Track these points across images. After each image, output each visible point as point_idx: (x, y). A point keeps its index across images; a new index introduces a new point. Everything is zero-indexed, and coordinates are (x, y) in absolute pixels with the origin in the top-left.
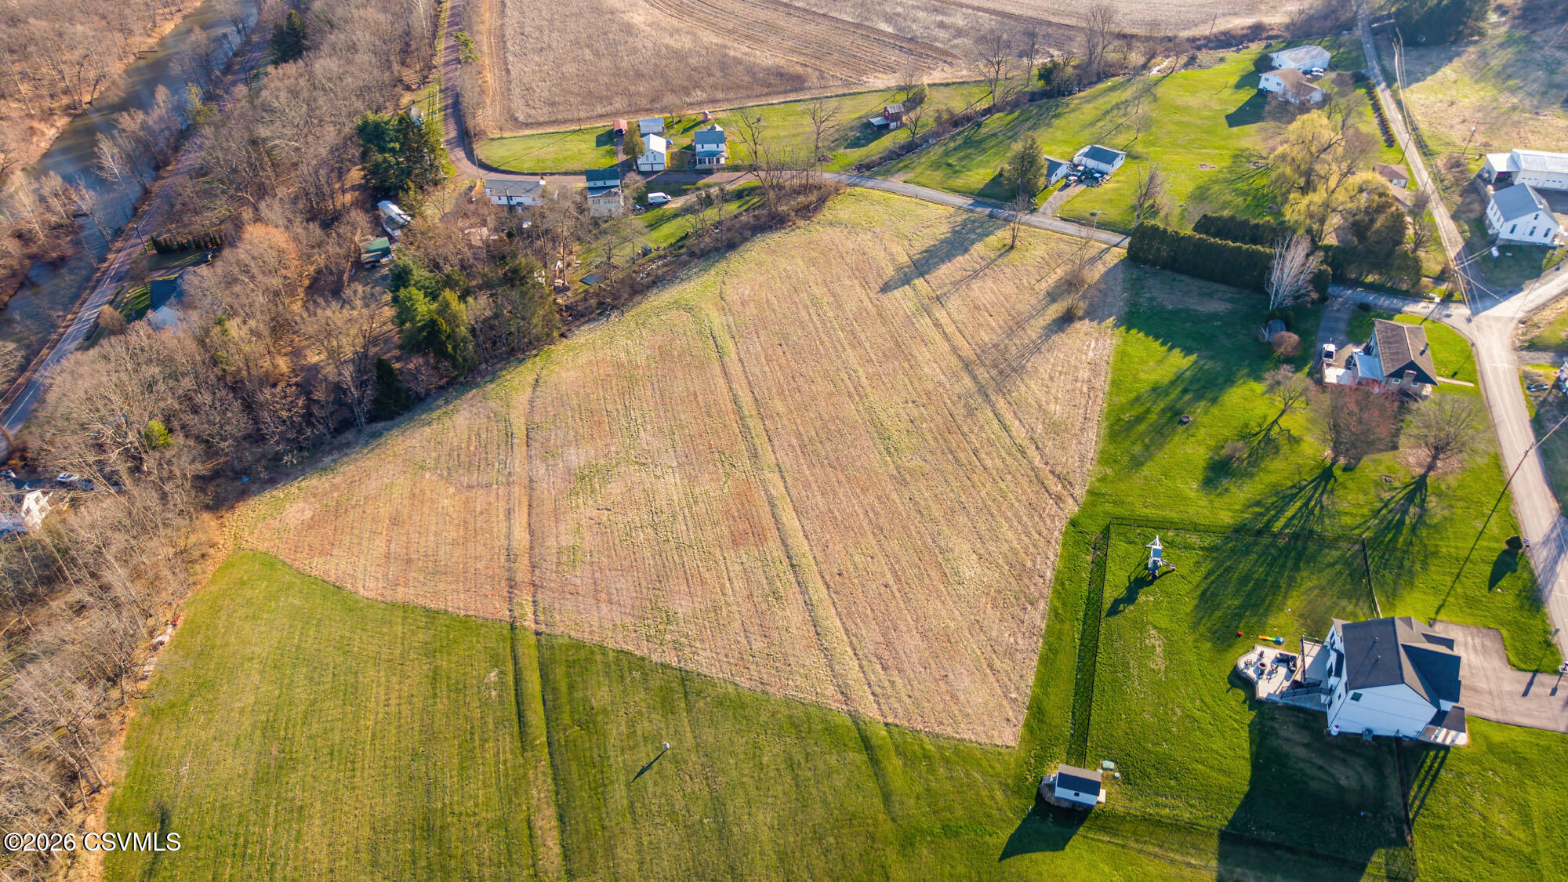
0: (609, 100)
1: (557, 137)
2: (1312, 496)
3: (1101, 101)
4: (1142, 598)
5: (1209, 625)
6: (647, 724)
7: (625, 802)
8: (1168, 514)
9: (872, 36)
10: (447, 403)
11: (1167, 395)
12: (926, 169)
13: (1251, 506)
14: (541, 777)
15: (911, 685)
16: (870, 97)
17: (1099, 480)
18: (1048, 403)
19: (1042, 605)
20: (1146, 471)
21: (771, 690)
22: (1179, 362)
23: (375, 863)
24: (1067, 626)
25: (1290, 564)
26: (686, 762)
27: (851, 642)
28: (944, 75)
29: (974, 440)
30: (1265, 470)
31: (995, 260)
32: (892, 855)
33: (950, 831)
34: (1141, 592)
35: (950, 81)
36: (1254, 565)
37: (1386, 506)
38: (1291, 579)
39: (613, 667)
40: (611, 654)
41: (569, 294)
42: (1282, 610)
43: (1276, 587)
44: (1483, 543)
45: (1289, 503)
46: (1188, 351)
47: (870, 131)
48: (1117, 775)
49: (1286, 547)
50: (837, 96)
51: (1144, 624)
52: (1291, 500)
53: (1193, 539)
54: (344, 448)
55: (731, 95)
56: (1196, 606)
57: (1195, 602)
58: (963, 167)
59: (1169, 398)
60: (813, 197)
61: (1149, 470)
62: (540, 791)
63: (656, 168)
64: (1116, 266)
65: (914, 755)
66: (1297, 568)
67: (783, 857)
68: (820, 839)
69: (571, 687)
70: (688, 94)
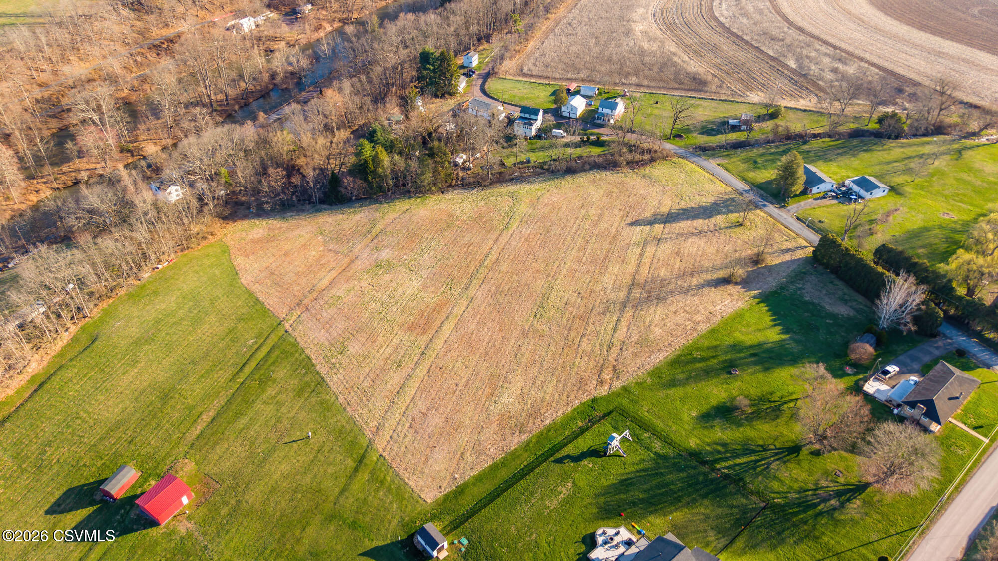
0: (579, 71)
1: (534, 85)
2: (768, 458)
3: (915, 148)
4: (585, 462)
5: (609, 499)
6: (285, 396)
7: (242, 426)
8: (659, 424)
9: (778, 67)
10: (361, 206)
11: (739, 352)
12: (739, 160)
13: (717, 444)
14: (224, 397)
15: (413, 442)
16: (742, 106)
17: (637, 384)
18: (656, 325)
19: (525, 437)
20: (671, 392)
21: (349, 409)
22: (774, 335)
23: (136, 399)
24: (526, 455)
25: (705, 490)
26: (281, 423)
27: (409, 405)
28: (809, 103)
29: (589, 329)
30: (752, 427)
31: (722, 229)
32: (318, 518)
33: (354, 525)
34: (589, 458)
35: (808, 108)
36: (679, 480)
37: (816, 490)
38: (694, 501)
39: (298, 363)
40: (303, 356)
41: (468, 172)
42: (665, 515)
43: (678, 500)
44: (863, 550)
45: (746, 454)
46: (786, 331)
47: (723, 126)
48: (463, 549)
49: (712, 481)
50: (720, 100)
51: (570, 477)
52: (750, 453)
53: (657, 446)
54: (300, 211)
55: (653, 84)
56: (614, 484)
57: (615, 481)
58: (764, 166)
59: (738, 355)
60: (647, 157)
61: (677, 392)
62: (218, 403)
63: (572, 116)
64: (799, 259)
65: (377, 479)
66: (704, 496)
67: (274, 490)
68: (296, 492)
69: (274, 363)
70: (626, 77)
